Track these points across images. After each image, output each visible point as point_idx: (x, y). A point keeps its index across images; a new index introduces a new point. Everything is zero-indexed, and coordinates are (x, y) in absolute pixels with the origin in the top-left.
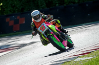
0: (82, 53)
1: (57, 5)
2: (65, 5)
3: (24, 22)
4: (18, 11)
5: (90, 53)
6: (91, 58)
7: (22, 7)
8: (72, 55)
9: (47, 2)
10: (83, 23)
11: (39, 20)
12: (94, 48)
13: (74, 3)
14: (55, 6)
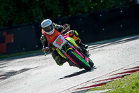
0: (94, 84)
1: (59, 16)
2: (70, 16)
3: (13, 41)
4: (4, 25)
5: (105, 83)
6: (106, 90)
7: (9, 19)
8: (80, 87)
9: (45, 11)
10: (96, 41)
11: (52, 33)
12: (111, 77)
13: (82, 12)
14: (57, 17)
